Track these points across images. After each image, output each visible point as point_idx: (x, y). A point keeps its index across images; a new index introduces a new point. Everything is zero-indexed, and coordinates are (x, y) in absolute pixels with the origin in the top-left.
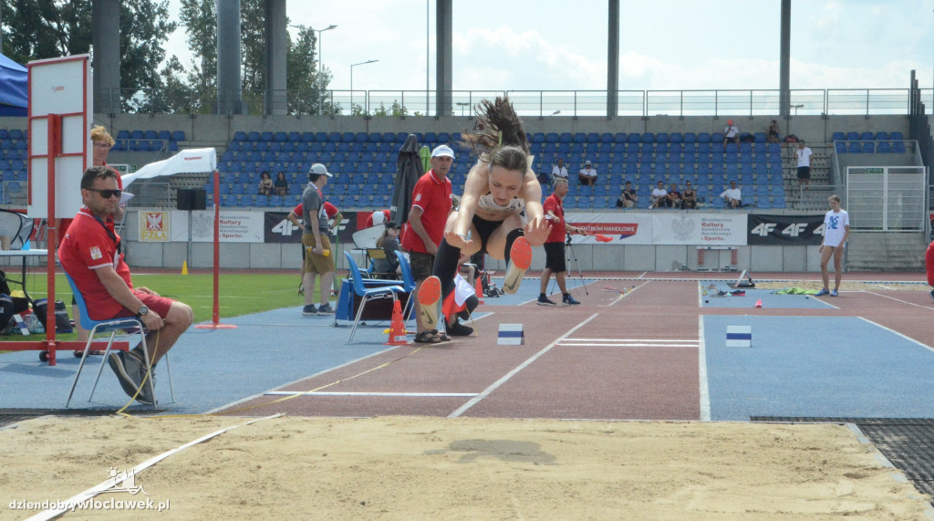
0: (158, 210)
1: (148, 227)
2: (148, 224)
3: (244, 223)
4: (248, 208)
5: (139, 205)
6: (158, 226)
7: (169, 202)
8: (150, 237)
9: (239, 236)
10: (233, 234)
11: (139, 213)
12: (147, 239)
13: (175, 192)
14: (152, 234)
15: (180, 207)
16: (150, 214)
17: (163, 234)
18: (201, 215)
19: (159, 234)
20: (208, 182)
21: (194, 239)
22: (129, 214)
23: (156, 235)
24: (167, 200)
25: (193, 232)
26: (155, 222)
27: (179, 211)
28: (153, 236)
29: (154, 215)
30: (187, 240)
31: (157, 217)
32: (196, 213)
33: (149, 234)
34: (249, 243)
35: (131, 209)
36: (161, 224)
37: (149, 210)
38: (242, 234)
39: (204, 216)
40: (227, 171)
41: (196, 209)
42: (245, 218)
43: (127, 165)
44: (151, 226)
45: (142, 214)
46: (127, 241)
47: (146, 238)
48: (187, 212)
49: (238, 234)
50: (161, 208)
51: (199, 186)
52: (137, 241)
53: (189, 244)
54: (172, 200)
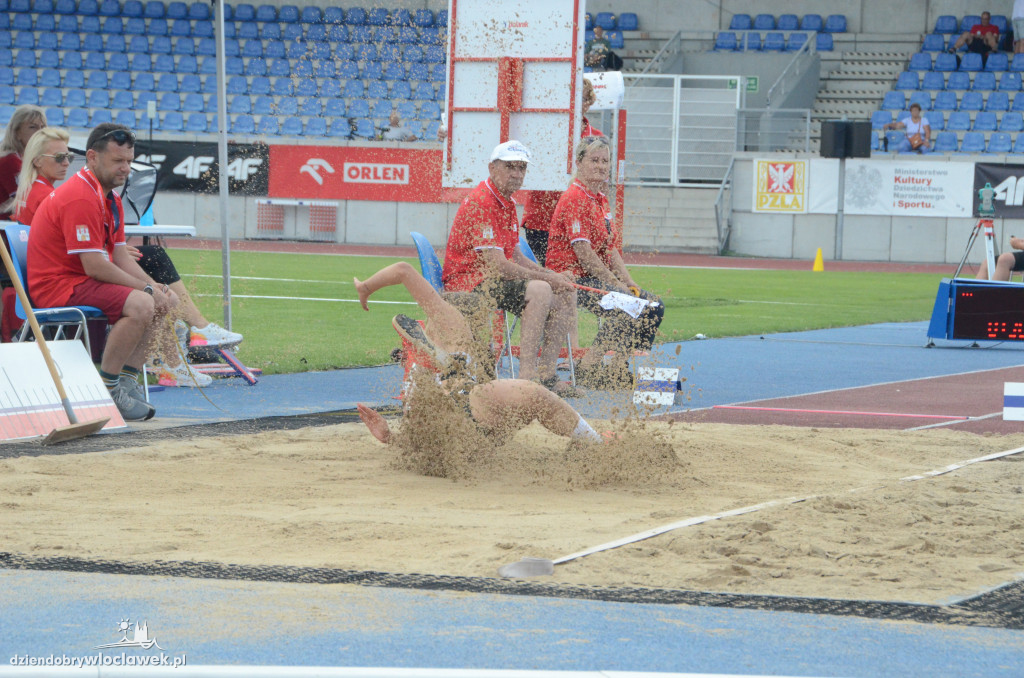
0: (787, 157)
1: (769, 187)
2: (770, 182)
3: (936, 181)
4: (948, 155)
5: (755, 149)
6: (787, 186)
7: (808, 143)
8: (773, 204)
9: (929, 206)
10: (916, 201)
11: (755, 162)
12: (766, 209)
13: (818, 125)
14: (776, 198)
15: (825, 153)
16: (774, 165)
17: (795, 199)
18: (862, 168)
19: (788, 199)
20: (881, 108)
21: (848, 209)
22: (738, 164)
23: (783, 202)
24: (805, 138)
25: (847, 196)
26: (782, 178)
27: (824, 160)
28: (778, 202)
29: (781, 167)
30: (835, 211)
31: (785, 169)
32: (852, 163)
33: (771, 200)
34: (947, 218)
35: (743, 155)
36: (791, 182)
37: (772, 158)
38: (932, 202)
39: (868, 170)
40: (917, 89)
41: (852, 156)
42: (939, 173)
43: (738, 78)
44: (774, 186)
45: (760, 165)
46: (733, 211)
47: (766, 206)
48: (837, 161)
49: (926, 201)
50: (794, 152)
51: (864, 116)
52: (750, 212)
53: (839, 217)
54: (814, 139)
